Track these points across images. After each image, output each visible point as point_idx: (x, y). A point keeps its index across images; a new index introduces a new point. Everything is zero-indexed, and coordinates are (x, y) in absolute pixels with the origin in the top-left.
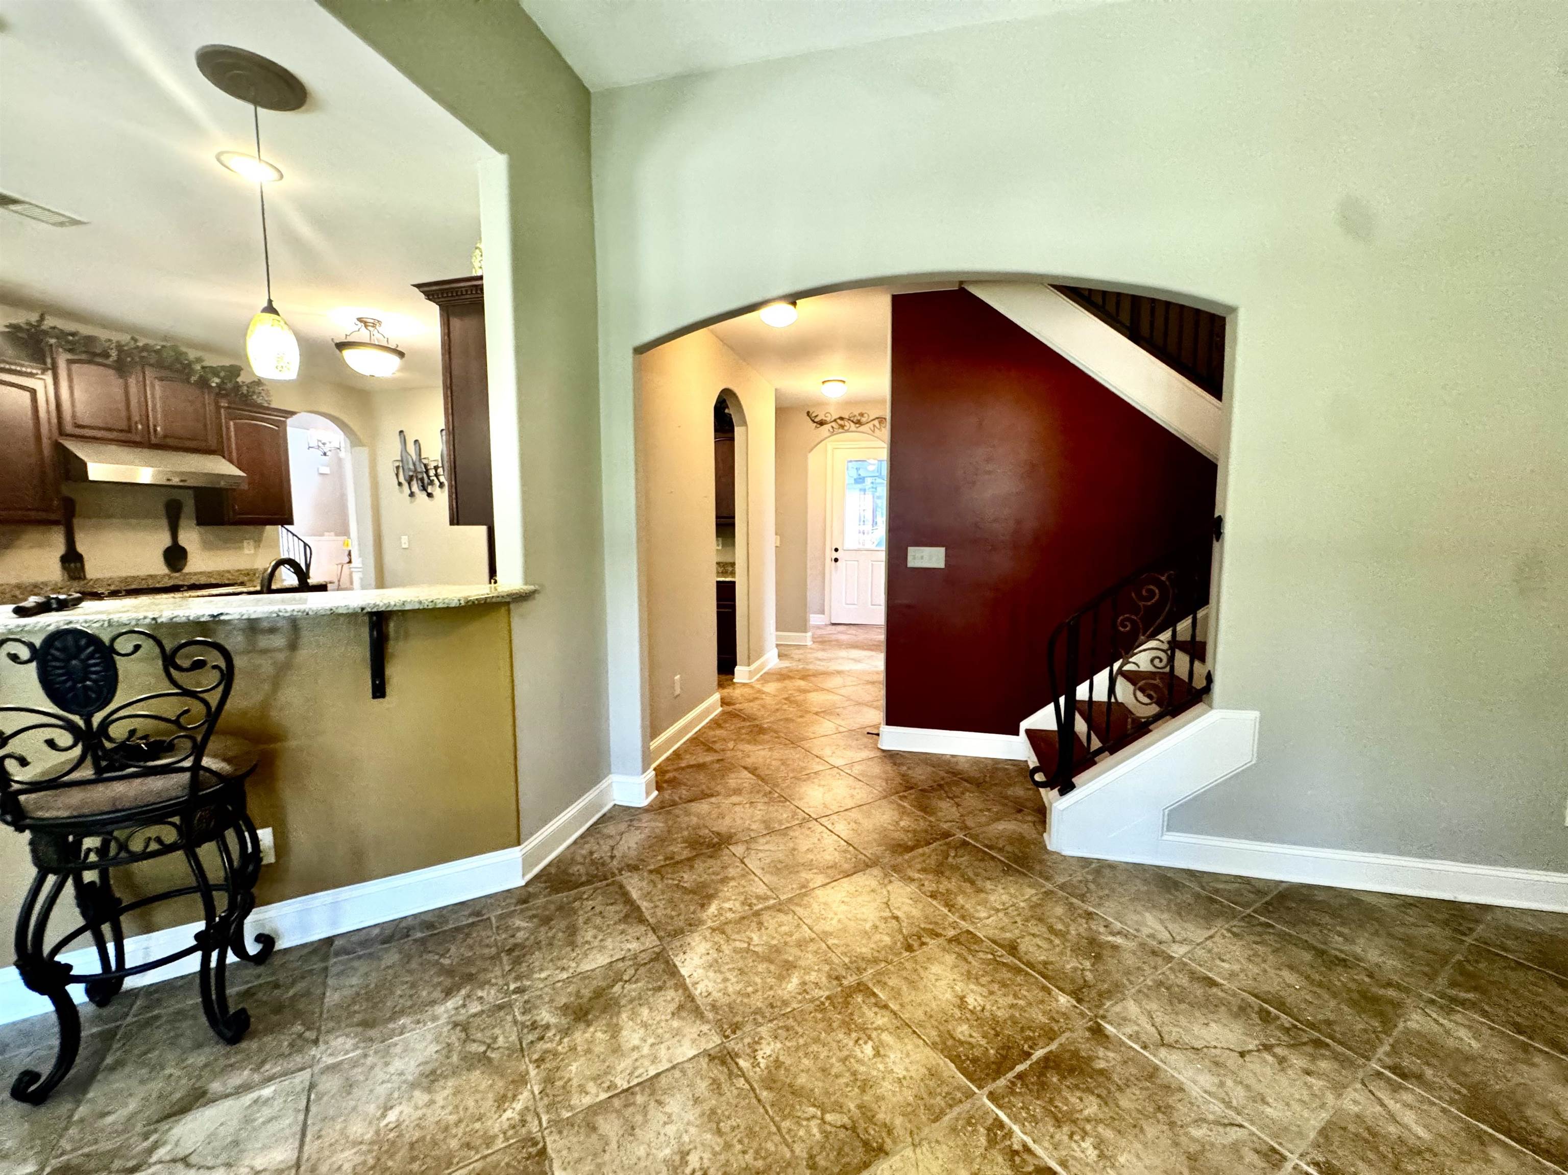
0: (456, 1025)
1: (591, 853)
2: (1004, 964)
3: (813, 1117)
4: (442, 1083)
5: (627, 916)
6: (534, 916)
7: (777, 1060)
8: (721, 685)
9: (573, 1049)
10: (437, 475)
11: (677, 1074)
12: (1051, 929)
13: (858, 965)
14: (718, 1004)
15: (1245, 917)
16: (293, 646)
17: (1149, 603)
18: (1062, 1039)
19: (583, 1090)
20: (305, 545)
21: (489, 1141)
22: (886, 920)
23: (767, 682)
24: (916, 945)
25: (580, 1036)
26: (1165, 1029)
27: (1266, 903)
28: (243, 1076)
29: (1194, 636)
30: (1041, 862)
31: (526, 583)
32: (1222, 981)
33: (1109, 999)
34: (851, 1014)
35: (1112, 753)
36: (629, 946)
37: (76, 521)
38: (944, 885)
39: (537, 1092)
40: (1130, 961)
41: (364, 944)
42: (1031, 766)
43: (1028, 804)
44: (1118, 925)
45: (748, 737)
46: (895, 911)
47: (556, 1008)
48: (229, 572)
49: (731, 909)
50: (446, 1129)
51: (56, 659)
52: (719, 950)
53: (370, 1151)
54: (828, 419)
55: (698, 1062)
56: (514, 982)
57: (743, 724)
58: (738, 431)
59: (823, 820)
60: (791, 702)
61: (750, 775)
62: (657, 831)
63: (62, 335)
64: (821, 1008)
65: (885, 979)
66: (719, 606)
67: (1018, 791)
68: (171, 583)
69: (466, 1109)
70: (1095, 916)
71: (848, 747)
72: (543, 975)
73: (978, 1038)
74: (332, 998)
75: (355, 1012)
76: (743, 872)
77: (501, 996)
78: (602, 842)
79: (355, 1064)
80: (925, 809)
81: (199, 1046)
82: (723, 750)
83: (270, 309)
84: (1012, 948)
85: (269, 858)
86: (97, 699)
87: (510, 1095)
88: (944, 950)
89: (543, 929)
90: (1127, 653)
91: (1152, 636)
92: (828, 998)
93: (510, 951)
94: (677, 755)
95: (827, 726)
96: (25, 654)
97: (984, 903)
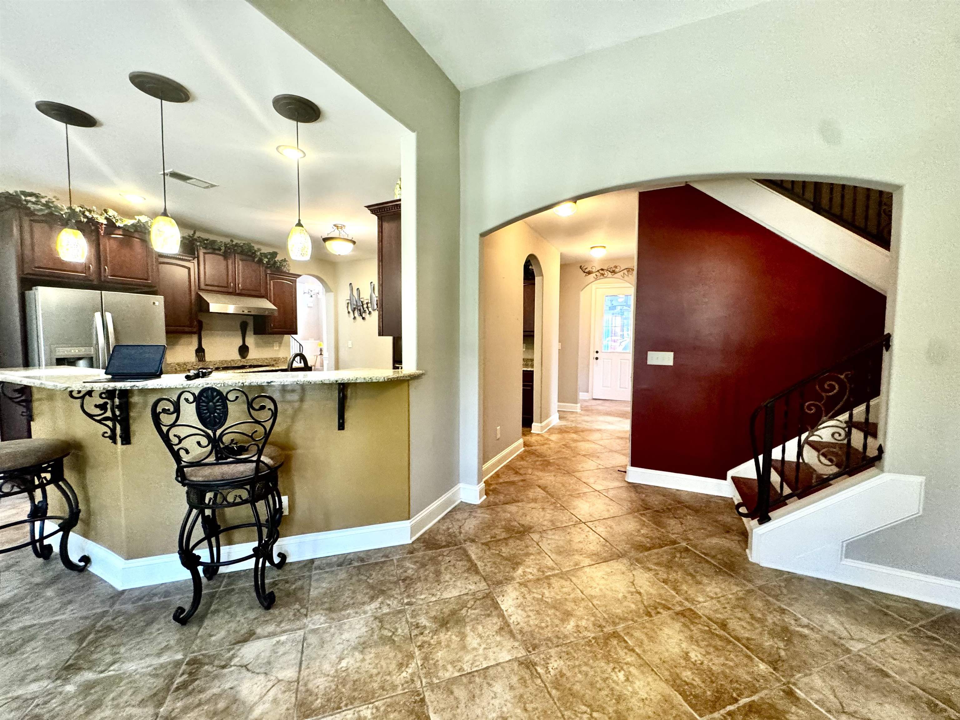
0: (376, 618)
1: (448, 529)
2: (717, 635)
3: (585, 712)
4: (369, 649)
5: (469, 569)
6: (417, 562)
7: (561, 672)
8: (524, 434)
9: (439, 643)
10: (368, 307)
11: (499, 668)
12: (753, 617)
13: (614, 620)
14: (524, 631)
15: (914, 629)
16: (302, 400)
17: (831, 394)
18: (762, 694)
19: (444, 668)
20: (300, 345)
21: (394, 687)
22: (632, 593)
23: (552, 433)
24: (653, 613)
25: (443, 636)
26: (845, 701)
27: (932, 621)
28: (271, 628)
29: (867, 419)
30: (745, 569)
31: (418, 369)
32: (894, 674)
33: (799, 672)
34: (609, 651)
35: (799, 498)
36: (471, 587)
37: (203, 333)
38: (673, 576)
39: (419, 665)
40: (816, 648)
41: (330, 565)
42: (736, 503)
43: (734, 528)
44: (805, 621)
45: (540, 467)
46: (638, 588)
47: (431, 618)
48: (267, 359)
49: (531, 573)
50: (371, 676)
51: (204, 402)
52: (524, 597)
53: (332, 681)
54: (594, 270)
55: (512, 664)
56: (407, 598)
57: (537, 459)
58: (537, 279)
59: (588, 524)
60: (567, 447)
61: (542, 491)
62: (486, 519)
63: (202, 240)
64: (589, 644)
65: (632, 632)
66: (524, 386)
67: (727, 519)
68: (241, 364)
69: (382, 667)
70: (786, 612)
71: (605, 479)
72: (423, 597)
73: (698, 681)
74: (314, 593)
75: (325, 602)
76: (538, 551)
77: (400, 605)
78: (454, 523)
79: (326, 631)
80: (659, 524)
81: (251, 608)
82: (525, 474)
83: (299, 224)
84: (723, 625)
85: (286, 512)
86: (219, 423)
87: (405, 663)
88: (673, 619)
89: (422, 571)
90: (812, 428)
91: (832, 418)
92: (593, 638)
93: (404, 580)
94: (497, 475)
95: (590, 464)
96: (191, 399)
97: (703, 591)
